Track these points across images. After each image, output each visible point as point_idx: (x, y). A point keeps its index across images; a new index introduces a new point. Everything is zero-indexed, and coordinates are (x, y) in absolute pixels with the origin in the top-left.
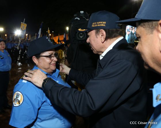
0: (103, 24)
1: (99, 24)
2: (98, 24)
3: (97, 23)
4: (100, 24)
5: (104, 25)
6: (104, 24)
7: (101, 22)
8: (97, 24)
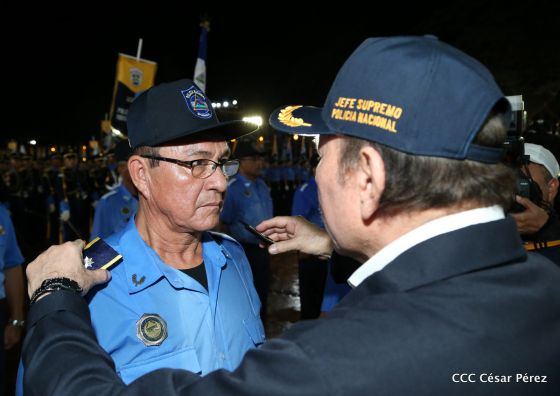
0: (388, 118)
1: (365, 112)
2: (361, 111)
3: (356, 104)
4: (370, 112)
5: (391, 127)
6: (393, 119)
7: (377, 106)
8: (354, 110)
